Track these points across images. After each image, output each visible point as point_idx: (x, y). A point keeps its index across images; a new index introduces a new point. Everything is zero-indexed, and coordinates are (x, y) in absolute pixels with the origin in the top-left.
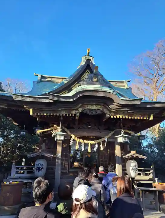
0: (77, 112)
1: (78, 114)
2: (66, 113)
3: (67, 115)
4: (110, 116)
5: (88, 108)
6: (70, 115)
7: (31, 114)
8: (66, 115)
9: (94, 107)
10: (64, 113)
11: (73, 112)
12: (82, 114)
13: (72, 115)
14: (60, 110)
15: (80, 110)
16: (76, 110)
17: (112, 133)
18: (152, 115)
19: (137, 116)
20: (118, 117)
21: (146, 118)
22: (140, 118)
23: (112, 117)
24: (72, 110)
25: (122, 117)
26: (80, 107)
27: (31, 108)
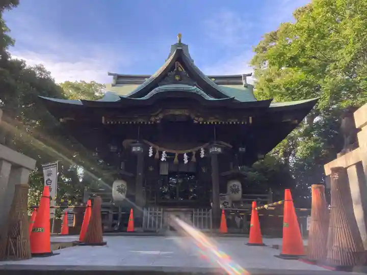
0: (157, 118)
1: (159, 122)
3: (146, 123)
4: (199, 122)
5: (171, 113)
7: (103, 122)
8: (144, 122)
9: (177, 112)
10: (141, 121)
11: (153, 119)
12: (162, 120)
13: (151, 122)
14: (136, 117)
15: (161, 116)
16: (157, 116)
17: (207, 144)
18: (251, 118)
19: (233, 121)
20: (208, 123)
21: (244, 123)
22: (236, 123)
23: (201, 123)
24: (151, 116)
25: (214, 123)
26: (161, 112)
27: (103, 116)
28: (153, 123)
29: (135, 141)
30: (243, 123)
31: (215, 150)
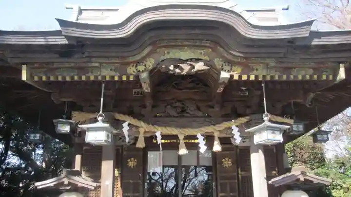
0: (141, 68)
1: (144, 75)
2: (113, 73)
3: (116, 79)
4: (232, 76)
5: (171, 56)
6: (124, 78)
7: (24, 77)
8: (113, 77)
10: (107, 73)
11: (131, 70)
12: (151, 72)
13: (128, 77)
14: (97, 64)
15: (150, 63)
16: (138, 63)
18: (342, 67)
19: (303, 73)
20: (253, 78)
21: (327, 77)
22: (311, 76)
23: (236, 77)
24: (129, 64)
25: (264, 77)
26: (150, 55)
27: (24, 64)
28: (131, 78)
29: (92, 116)
30: (324, 77)
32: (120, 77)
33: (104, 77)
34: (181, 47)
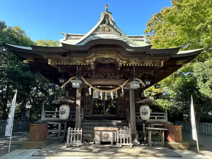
0: (91, 61)
1: (92, 63)
2: (81, 62)
5: (101, 57)
7: (49, 63)
8: (81, 64)
10: (79, 62)
11: (88, 61)
12: (95, 62)
13: (86, 64)
14: (75, 59)
15: (94, 59)
16: (90, 59)
17: (127, 81)
18: (162, 62)
19: (148, 63)
20: (130, 65)
22: (151, 65)
23: (124, 65)
24: (87, 59)
25: (134, 65)
26: (94, 56)
27: (49, 58)
29: (74, 77)
31: (135, 86)
32: (84, 64)
33: (78, 64)
34: (105, 54)
